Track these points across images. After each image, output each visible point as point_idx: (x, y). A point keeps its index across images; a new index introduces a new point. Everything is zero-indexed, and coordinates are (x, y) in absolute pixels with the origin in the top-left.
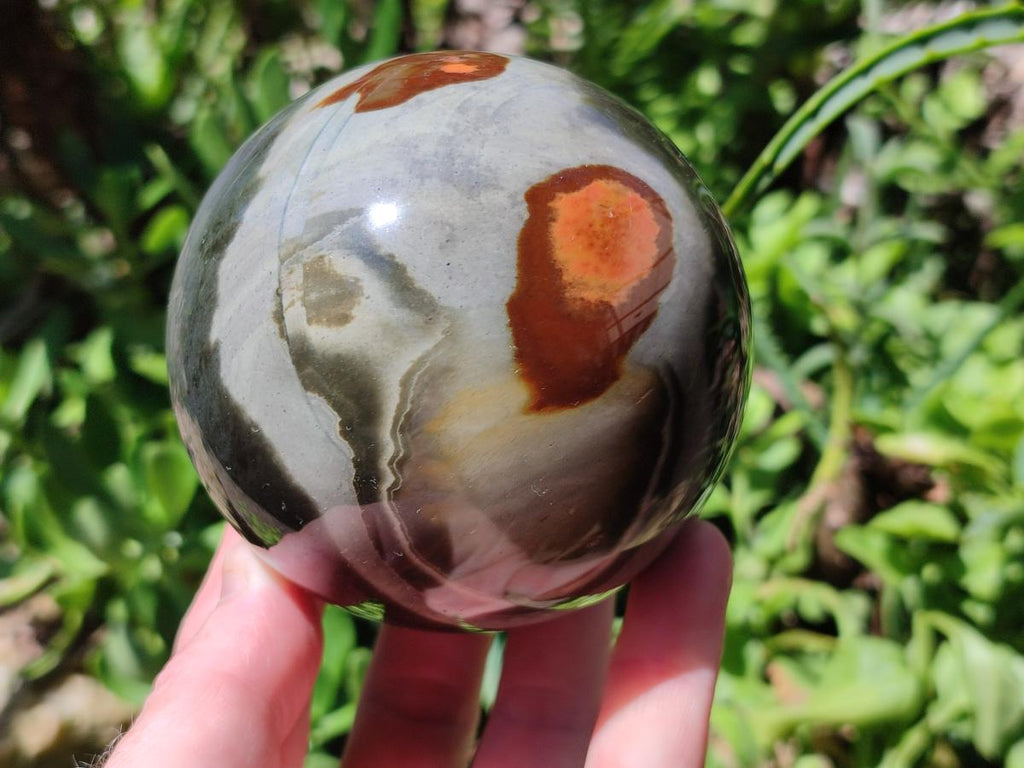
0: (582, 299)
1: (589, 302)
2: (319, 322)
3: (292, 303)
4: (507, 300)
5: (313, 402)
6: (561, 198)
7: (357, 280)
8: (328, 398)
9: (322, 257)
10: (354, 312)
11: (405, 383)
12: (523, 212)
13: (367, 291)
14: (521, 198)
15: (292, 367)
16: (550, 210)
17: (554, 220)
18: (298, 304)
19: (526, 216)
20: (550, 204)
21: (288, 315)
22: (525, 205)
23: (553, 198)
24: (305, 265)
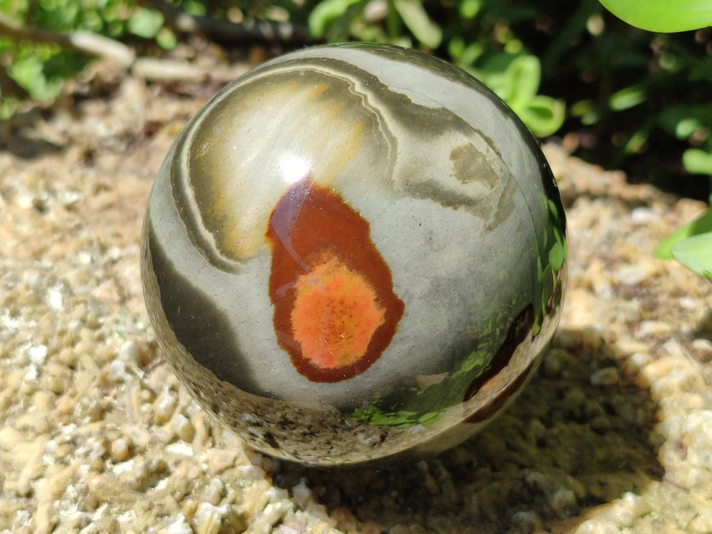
0: (324, 263)
1: (319, 264)
2: (466, 147)
3: (488, 151)
4: (371, 227)
5: (434, 103)
6: (381, 320)
7: (464, 183)
8: (429, 109)
9: (492, 187)
10: (452, 163)
11: (393, 140)
12: (399, 291)
13: (453, 179)
14: (405, 301)
15: (461, 116)
16: (382, 305)
17: (377, 300)
18: (485, 153)
19: (395, 290)
20: (384, 310)
21: (485, 145)
22: (400, 297)
23: (386, 315)
24: (498, 178)
